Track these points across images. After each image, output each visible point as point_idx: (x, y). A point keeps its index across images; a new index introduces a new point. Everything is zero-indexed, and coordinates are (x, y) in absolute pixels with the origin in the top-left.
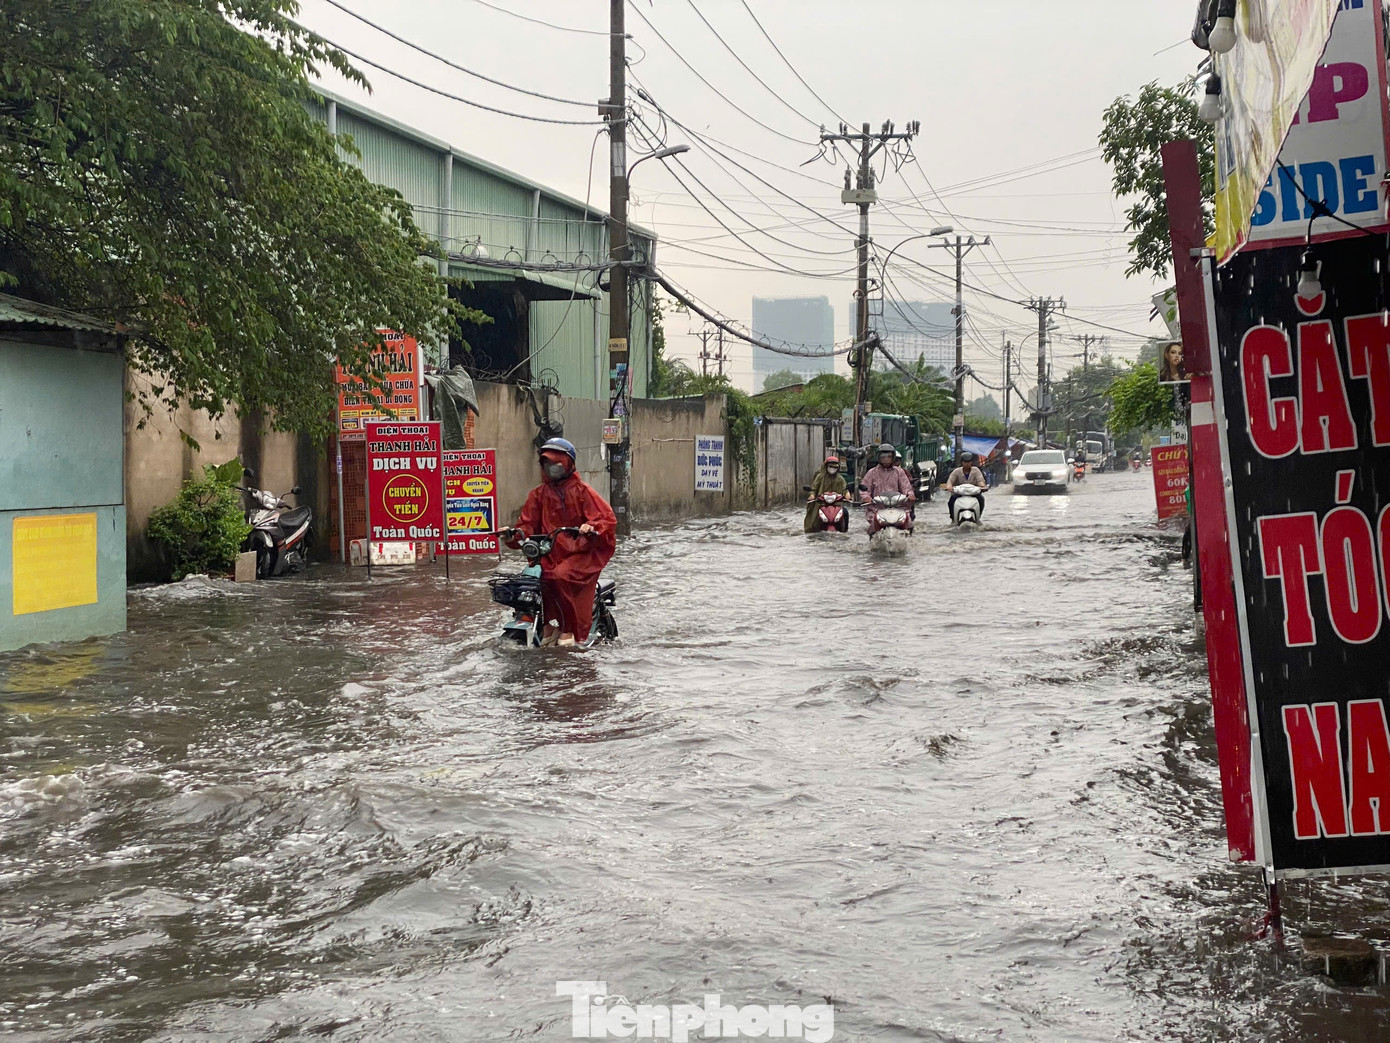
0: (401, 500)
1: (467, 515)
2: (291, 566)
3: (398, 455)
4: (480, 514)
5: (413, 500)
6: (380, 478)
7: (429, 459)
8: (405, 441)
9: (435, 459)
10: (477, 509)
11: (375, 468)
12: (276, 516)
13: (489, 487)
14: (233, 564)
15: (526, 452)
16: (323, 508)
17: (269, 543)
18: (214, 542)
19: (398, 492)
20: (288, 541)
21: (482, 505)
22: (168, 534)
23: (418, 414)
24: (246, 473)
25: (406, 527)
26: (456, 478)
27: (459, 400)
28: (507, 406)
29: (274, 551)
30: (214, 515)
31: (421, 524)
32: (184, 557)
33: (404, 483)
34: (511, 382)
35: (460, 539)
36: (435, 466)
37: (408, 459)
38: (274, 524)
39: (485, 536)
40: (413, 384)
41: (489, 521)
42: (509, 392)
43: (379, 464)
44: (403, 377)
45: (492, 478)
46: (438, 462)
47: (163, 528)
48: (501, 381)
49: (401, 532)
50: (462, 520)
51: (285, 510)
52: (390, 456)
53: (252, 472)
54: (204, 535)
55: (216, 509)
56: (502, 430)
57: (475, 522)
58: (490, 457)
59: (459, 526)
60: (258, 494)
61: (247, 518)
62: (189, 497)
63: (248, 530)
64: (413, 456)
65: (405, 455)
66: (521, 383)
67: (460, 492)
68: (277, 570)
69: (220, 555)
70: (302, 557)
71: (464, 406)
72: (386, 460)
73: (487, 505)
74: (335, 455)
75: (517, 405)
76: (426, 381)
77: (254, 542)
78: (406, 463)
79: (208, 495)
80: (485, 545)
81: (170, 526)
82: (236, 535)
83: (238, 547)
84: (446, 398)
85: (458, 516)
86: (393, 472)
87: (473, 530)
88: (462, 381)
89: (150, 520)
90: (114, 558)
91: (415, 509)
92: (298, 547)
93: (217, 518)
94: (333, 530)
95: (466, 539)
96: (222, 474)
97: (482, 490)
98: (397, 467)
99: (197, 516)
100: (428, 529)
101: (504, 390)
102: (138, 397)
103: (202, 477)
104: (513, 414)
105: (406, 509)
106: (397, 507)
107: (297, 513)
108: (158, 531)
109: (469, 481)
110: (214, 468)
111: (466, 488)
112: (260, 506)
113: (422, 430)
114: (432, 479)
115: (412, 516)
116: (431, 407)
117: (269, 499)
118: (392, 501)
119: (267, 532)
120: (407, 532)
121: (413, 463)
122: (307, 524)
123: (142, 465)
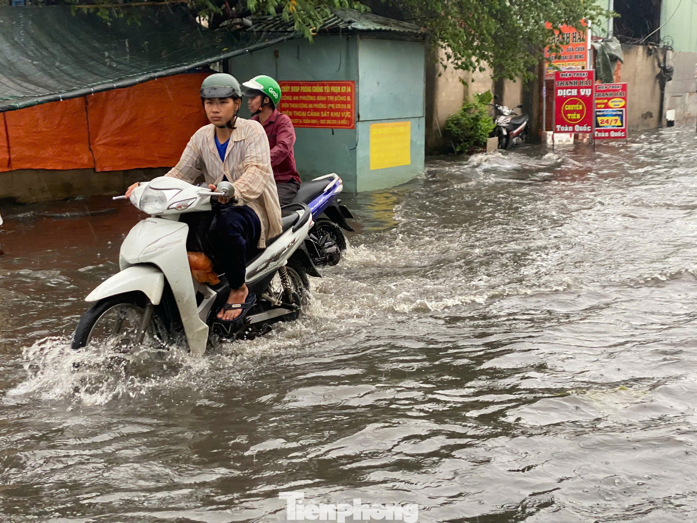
0: (572, 112)
1: (610, 118)
2: (516, 144)
3: (571, 88)
4: (617, 118)
5: (578, 112)
6: (561, 100)
7: (587, 90)
8: (574, 80)
9: (590, 90)
10: (615, 115)
11: (559, 95)
12: (509, 119)
13: (622, 104)
14: (485, 144)
15: (651, 82)
16: (535, 114)
17: (505, 133)
18: (476, 133)
19: (570, 107)
20: (515, 132)
21: (619, 113)
22: (455, 129)
23: (586, 65)
24: (495, 97)
25: (573, 126)
26: (606, 99)
27: (612, 56)
28: (641, 58)
29: (508, 137)
30: (477, 119)
31: (581, 124)
32: (462, 140)
33: (574, 102)
34: (645, 44)
35: (605, 131)
36: (590, 94)
37: (576, 90)
38: (508, 123)
39: (619, 130)
40: (585, 49)
41: (622, 122)
42: (644, 49)
43: (560, 93)
44: (579, 45)
45: (625, 99)
46: (592, 91)
47: (452, 125)
48: (638, 44)
49: (571, 128)
50: (607, 121)
51: (514, 116)
52: (566, 88)
53: (498, 96)
54: (472, 128)
55: (477, 116)
56: (638, 70)
57: (614, 122)
58: (624, 87)
59: (605, 124)
60: (500, 108)
61: (494, 120)
62: (465, 110)
63: (493, 126)
64: (579, 88)
65: (575, 88)
66: (651, 45)
67: (607, 106)
68: (509, 146)
69: (478, 139)
70: (522, 139)
71: (614, 59)
72: (565, 90)
73: (621, 113)
74: (542, 86)
75: (648, 56)
76: (593, 47)
77: (497, 132)
78: (574, 92)
79: (474, 109)
80: (619, 134)
81: (456, 124)
82: (488, 129)
83: (488, 135)
84: (604, 54)
85: (605, 118)
86: (567, 97)
87: (613, 126)
88: (615, 46)
89: (447, 121)
90: (419, 143)
91: (578, 116)
92: (520, 135)
93: (478, 121)
94: (540, 125)
95: (609, 131)
96: (483, 99)
97: (618, 105)
98: (570, 94)
99: (468, 119)
100: (585, 127)
101: (641, 49)
102: (440, 61)
103: (473, 100)
104: (645, 61)
105: (573, 116)
106: (569, 115)
107: (520, 118)
108: (450, 127)
109: (612, 100)
110: (478, 95)
111: (611, 104)
112: (501, 113)
113: (584, 75)
114: (588, 101)
115: (576, 120)
116: (595, 60)
117: (506, 110)
118: (567, 112)
119: (504, 127)
120: (574, 128)
121: (579, 92)
122: (525, 123)
123: (444, 94)
